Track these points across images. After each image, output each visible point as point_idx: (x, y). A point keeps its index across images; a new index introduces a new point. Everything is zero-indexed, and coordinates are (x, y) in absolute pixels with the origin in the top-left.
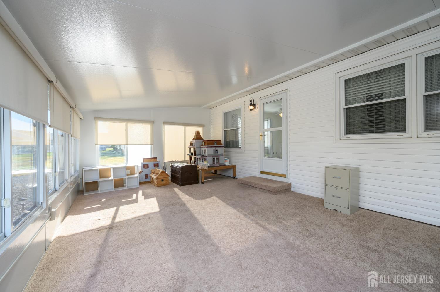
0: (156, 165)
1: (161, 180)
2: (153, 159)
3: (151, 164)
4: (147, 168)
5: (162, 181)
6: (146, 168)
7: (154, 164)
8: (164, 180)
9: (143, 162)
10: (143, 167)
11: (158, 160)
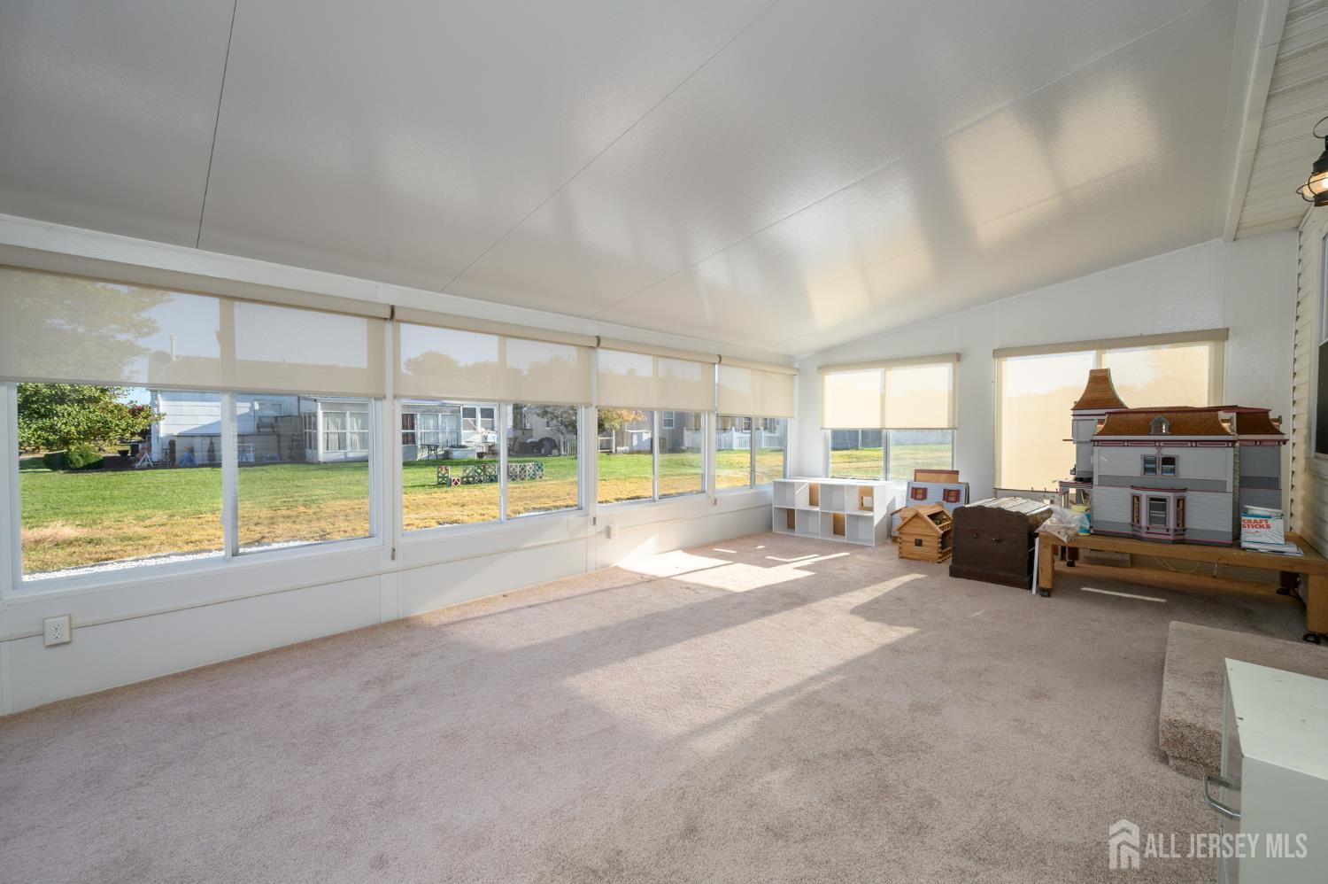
0: (953, 494)
1: (914, 540)
2: (944, 476)
3: (935, 491)
4: (922, 499)
5: (919, 543)
6: (919, 499)
7: (945, 490)
8: (923, 543)
9: (915, 480)
10: (910, 496)
11: (961, 479)
